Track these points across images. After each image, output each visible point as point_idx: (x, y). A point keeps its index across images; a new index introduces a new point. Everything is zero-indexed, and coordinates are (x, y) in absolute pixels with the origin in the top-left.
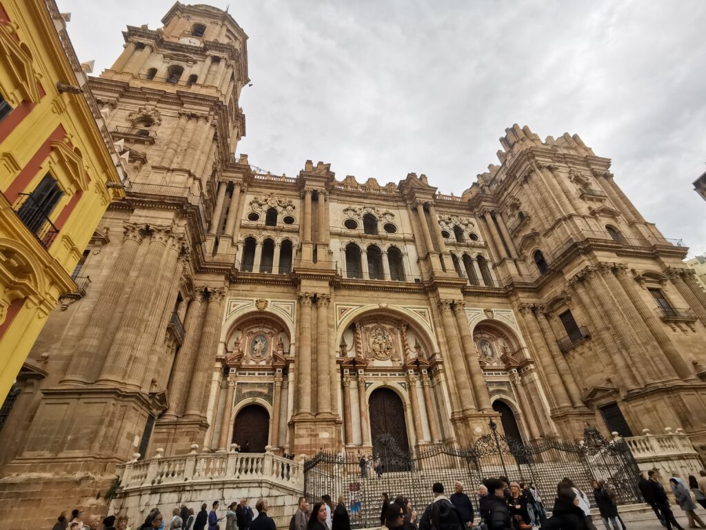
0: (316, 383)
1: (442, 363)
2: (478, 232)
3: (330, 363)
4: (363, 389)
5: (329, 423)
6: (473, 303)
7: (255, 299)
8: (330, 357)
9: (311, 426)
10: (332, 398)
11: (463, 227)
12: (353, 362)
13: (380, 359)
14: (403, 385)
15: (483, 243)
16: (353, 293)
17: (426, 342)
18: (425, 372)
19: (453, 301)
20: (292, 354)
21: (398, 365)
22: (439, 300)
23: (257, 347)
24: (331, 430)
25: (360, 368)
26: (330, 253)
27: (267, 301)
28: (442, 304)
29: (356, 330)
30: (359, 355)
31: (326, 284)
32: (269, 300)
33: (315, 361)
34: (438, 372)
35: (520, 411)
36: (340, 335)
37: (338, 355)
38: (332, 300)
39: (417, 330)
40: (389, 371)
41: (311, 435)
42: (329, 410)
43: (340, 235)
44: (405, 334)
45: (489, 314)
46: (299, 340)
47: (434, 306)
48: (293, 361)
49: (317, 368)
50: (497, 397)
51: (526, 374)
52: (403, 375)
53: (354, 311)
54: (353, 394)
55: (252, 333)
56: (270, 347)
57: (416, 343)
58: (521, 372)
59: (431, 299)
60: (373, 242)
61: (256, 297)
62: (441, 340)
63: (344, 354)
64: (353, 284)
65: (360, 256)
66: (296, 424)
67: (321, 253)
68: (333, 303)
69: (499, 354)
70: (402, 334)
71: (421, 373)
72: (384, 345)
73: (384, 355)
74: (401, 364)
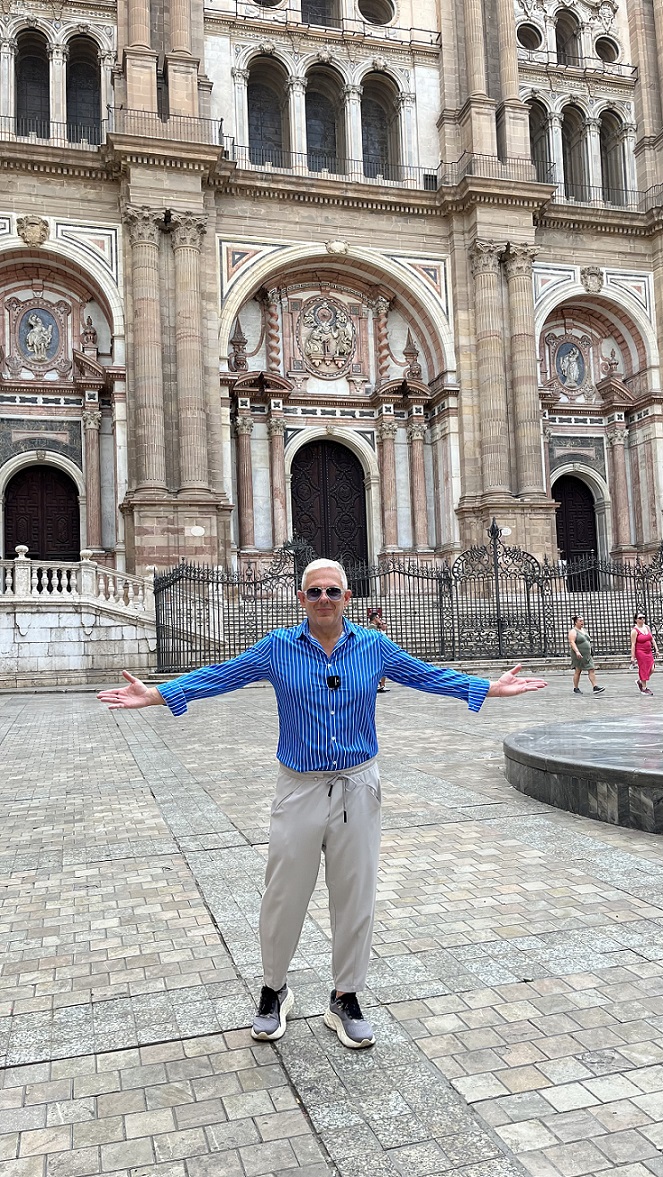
0: (174, 427)
1: (456, 393)
2: (621, 32)
3: (205, 384)
4: (280, 441)
5: (205, 510)
6: (559, 251)
7: (15, 216)
8: (206, 370)
9: (167, 514)
10: (212, 459)
11: (584, 15)
12: (261, 381)
13: (323, 377)
14: (369, 436)
15: (627, 72)
16: (262, 210)
17: (429, 342)
18: (418, 411)
19: (508, 246)
20: (119, 360)
21: (362, 392)
22: (474, 242)
23: (33, 337)
24: (207, 522)
25: (276, 396)
26: (205, 85)
27: (46, 223)
28: (479, 251)
29: (269, 306)
30: (274, 365)
31: (194, 184)
32: (51, 221)
33: (170, 378)
34: (445, 413)
35: (608, 497)
36: (230, 316)
37: (225, 368)
38: (210, 230)
39: (412, 311)
40: (341, 404)
41: (168, 530)
42: (205, 485)
43: (232, 24)
44: (384, 320)
45: (593, 282)
46: (132, 327)
47: (461, 255)
48: (122, 378)
49: (177, 394)
50: (567, 468)
51: (641, 424)
52: (371, 415)
53: (265, 261)
54: (258, 450)
55: (17, 301)
56: (66, 337)
57: (409, 342)
58: (632, 419)
59: (455, 236)
60: (325, 52)
61: (18, 210)
62: (463, 341)
63: (237, 364)
64: (265, 185)
65: (287, 95)
66: (136, 509)
67: (181, 86)
68: (214, 237)
69: (596, 375)
70: (377, 320)
71: (410, 413)
72: (333, 345)
73: (332, 369)
74: (367, 391)
